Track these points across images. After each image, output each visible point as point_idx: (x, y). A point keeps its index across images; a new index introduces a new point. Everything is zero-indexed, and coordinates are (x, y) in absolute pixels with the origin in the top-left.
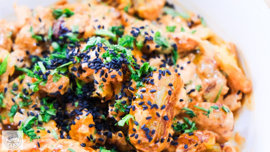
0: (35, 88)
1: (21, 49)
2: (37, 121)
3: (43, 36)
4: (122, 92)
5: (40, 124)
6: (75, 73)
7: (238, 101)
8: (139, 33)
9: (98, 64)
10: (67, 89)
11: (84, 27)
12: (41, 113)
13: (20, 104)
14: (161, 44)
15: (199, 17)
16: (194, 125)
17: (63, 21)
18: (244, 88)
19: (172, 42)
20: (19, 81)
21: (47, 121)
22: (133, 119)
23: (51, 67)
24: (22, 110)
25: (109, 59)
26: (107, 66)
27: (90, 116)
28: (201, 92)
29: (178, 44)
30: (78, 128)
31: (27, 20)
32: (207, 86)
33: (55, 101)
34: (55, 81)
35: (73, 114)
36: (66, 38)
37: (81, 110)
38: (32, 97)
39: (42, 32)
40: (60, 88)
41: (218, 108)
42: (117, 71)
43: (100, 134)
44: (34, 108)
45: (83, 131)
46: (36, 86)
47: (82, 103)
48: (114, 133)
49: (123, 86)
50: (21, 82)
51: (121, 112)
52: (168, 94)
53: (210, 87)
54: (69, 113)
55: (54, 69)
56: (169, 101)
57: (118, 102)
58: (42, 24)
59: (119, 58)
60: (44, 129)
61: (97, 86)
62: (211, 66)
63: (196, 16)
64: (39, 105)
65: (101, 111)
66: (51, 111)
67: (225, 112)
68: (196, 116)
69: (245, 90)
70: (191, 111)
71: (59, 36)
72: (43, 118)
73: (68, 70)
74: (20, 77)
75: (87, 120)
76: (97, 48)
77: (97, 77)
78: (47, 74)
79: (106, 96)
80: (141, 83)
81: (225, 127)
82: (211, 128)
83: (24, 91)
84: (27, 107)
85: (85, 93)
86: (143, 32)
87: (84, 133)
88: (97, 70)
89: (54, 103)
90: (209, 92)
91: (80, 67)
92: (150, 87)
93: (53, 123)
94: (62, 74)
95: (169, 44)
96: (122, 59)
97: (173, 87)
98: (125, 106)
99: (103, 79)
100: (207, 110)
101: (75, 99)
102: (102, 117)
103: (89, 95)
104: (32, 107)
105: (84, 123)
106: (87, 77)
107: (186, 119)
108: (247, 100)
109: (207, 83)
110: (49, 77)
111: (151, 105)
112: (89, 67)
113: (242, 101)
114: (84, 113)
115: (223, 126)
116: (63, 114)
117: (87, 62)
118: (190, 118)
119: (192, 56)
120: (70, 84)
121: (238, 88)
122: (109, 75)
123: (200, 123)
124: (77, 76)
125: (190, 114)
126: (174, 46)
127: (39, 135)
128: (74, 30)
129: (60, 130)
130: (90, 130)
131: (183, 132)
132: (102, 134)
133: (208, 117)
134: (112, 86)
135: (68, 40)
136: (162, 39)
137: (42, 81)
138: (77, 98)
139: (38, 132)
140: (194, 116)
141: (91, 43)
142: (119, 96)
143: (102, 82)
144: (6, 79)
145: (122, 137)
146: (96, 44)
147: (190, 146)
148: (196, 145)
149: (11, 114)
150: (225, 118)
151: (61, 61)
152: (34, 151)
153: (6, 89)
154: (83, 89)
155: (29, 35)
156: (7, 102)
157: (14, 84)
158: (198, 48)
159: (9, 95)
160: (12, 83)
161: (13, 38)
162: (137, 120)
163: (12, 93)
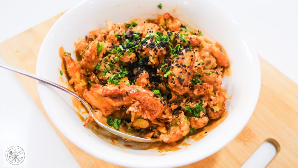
1: (109, 42)
2: (118, 77)
3: (121, 36)
4: (165, 61)
5: (120, 78)
6: (139, 52)
7: (221, 71)
8: (172, 33)
9: (152, 45)
10: (134, 60)
11: (142, 32)
12: (120, 73)
13: (109, 68)
14: (183, 40)
15: (198, 31)
16: (201, 81)
17: (131, 29)
18: (225, 64)
20: (108, 57)
21: (123, 77)
22: (172, 73)
24: (110, 72)
25: (158, 42)
26: (158, 46)
27: (147, 73)
28: (203, 65)
29: (191, 41)
30: (140, 80)
31: (113, 27)
32: (206, 62)
33: (127, 67)
34: (128, 55)
35: (138, 74)
36: (133, 36)
37: (143, 70)
38: (116, 65)
39: (121, 34)
40: (131, 59)
41: (214, 72)
42: (163, 48)
43: (152, 84)
45: (143, 81)
46: (118, 58)
47: (142, 68)
48: (160, 83)
49: (166, 57)
50: (109, 57)
52: (191, 60)
53: (208, 63)
54: (135, 73)
55: (127, 49)
56: (191, 64)
57: (163, 66)
58: (120, 30)
59: (164, 41)
60: (122, 81)
61: (151, 58)
62: (208, 53)
63: (197, 31)
64: (119, 69)
65: (152, 72)
66: (125, 72)
67: (218, 74)
68: (202, 76)
69: (226, 65)
71: (129, 36)
72: (121, 75)
73: (135, 50)
74: (109, 55)
75: (146, 75)
76: (151, 39)
77: (152, 53)
78: (124, 51)
79: (155, 63)
80: (176, 55)
82: (210, 83)
83: (111, 61)
84: (112, 70)
85: (143, 63)
86: (174, 33)
88: (152, 48)
89: (127, 68)
90: (207, 65)
91: (142, 49)
92: (181, 56)
93: (127, 78)
94: (132, 52)
95: (187, 40)
96: (166, 42)
97: (193, 57)
98: (167, 68)
99: (155, 53)
100: (208, 73)
101: (138, 66)
102: (153, 75)
103: (146, 64)
104: (115, 70)
105: (144, 77)
106: (145, 54)
107: (197, 78)
108: (226, 71)
109: (207, 61)
110: (125, 53)
111: (182, 65)
113: (223, 72)
114: (144, 71)
115: (217, 82)
116: (131, 74)
117: (146, 45)
118: (199, 78)
119: (197, 49)
120: (136, 58)
121: (222, 65)
122: (159, 50)
123: (205, 80)
125: (199, 75)
126: (189, 42)
127: (119, 83)
128: (137, 33)
129: (130, 82)
130: (147, 82)
131: (196, 84)
132: (153, 84)
133: (209, 77)
134: (159, 58)
135: (134, 38)
136: (183, 38)
137: (122, 55)
138: (140, 66)
139: (119, 82)
140: (201, 76)
141: (148, 36)
142: (163, 63)
143: (154, 55)
144: (101, 55)
145: (164, 85)
146: (150, 36)
147: (201, 90)
148: (204, 90)
149: (104, 74)
150: (218, 77)
151: (131, 46)
152: (117, 92)
153: (101, 61)
154: (143, 61)
155: (114, 35)
156: (102, 68)
157: (106, 58)
158: (200, 45)
159: (103, 64)
160: (104, 58)
161: (105, 37)
162: (175, 73)
163: (105, 63)
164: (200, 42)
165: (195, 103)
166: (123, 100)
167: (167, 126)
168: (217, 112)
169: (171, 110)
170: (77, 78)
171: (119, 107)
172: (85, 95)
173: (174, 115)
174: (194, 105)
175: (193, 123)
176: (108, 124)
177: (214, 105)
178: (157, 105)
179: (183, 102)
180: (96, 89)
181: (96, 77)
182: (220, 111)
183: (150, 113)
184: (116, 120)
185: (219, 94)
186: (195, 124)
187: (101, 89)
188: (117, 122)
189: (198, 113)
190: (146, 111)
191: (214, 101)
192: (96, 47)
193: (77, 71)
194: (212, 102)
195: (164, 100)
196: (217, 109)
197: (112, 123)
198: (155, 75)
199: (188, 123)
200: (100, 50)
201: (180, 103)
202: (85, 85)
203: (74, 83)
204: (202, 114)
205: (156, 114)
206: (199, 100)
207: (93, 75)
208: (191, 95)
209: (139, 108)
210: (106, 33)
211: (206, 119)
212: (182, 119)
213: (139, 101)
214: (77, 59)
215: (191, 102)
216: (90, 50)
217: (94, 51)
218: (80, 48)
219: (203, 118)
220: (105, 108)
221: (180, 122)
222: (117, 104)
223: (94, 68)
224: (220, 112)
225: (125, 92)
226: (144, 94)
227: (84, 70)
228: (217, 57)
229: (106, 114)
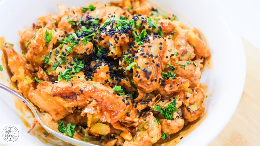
0: (70, 49)
1: (61, 30)
2: (71, 72)
3: (75, 22)
4: (128, 50)
5: (73, 73)
6: (97, 41)
7: (201, 63)
8: (138, 18)
9: (112, 32)
10: (91, 51)
11: (102, 17)
12: (74, 67)
13: (60, 62)
14: (152, 25)
15: (173, 15)
16: (175, 75)
17: (89, 13)
19: (159, 25)
20: (59, 48)
21: (78, 72)
22: (137, 65)
23: (81, 36)
24: (62, 66)
25: (120, 28)
26: (118, 32)
27: (107, 66)
28: (178, 56)
29: (163, 26)
30: (99, 75)
31: (66, 12)
32: (182, 52)
33: (83, 60)
34: (84, 45)
35: (95, 67)
36: (90, 23)
37: (101, 63)
38: (69, 57)
39: (75, 20)
40: (87, 49)
41: (190, 64)
42: (125, 34)
43: (113, 79)
44: (69, 64)
45: (102, 76)
46: (71, 48)
47: (101, 60)
48: (123, 79)
49: (129, 46)
50: (61, 48)
51: (128, 63)
52: (159, 49)
53: (183, 53)
54: (92, 67)
55: (82, 37)
56: (160, 54)
57: (126, 56)
58: (75, 15)
59: (126, 27)
60: (76, 77)
61: (111, 47)
62: (183, 41)
63: (172, 15)
64: (73, 62)
65: (114, 65)
66: (80, 65)
67: (195, 66)
68: (176, 69)
69: (206, 55)
70: (172, 66)
71: (86, 22)
72: (75, 70)
73: (92, 38)
74: (60, 45)
75: (104, 69)
76: (111, 24)
77: (112, 41)
78: (79, 40)
79: (117, 54)
80: (142, 42)
81: (195, 76)
82: (186, 77)
83: (63, 53)
84: (64, 63)
85: (103, 54)
86: (140, 17)
87: (103, 77)
88: (112, 35)
90: (183, 56)
91: (100, 37)
92: (147, 44)
93: (82, 73)
94: (88, 41)
95: (157, 26)
96: (128, 27)
97: (162, 45)
98: (131, 59)
99: (116, 41)
100: (183, 64)
101: (96, 58)
102: (115, 68)
103: (106, 55)
105: (103, 71)
106: (105, 43)
107: (169, 72)
108: (207, 62)
109: (182, 50)
110: (79, 42)
111: (148, 55)
112: (107, 35)
113: (203, 63)
114: (103, 64)
115: (194, 75)
116: (88, 68)
117: (105, 32)
118: (172, 71)
119: (171, 36)
120: (93, 48)
121: (201, 55)
122: (120, 38)
123: (179, 73)
124: (98, 42)
125: (172, 68)
126: (160, 28)
127: (72, 79)
128: (95, 18)
129: (87, 78)
130: (107, 76)
131: (168, 78)
133: (184, 69)
134: (121, 47)
135: (92, 24)
136: (152, 23)
137: (75, 44)
138: (98, 58)
139: (72, 77)
141: (108, 21)
142: (127, 53)
143: (115, 43)
144: (51, 46)
145: (128, 81)
146: (110, 21)
147: (174, 86)
148: (178, 85)
149: (54, 68)
150: (195, 70)
151: (88, 33)
152: (69, 89)
153: (51, 53)
154: (102, 51)
155: (67, 21)
156: (51, 61)
157: (57, 50)
158: (175, 31)
159: (53, 57)
160: (55, 50)
161: (56, 25)
162: (139, 65)
163: (55, 55)
164: (174, 28)
165: (167, 102)
166: (76, 100)
167: (133, 131)
168: (194, 112)
169: (138, 111)
170: (21, 74)
171: (73, 108)
172: (31, 95)
173: (141, 118)
174: (165, 104)
175: (165, 127)
176: (60, 131)
177: (191, 104)
178: (118, 104)
179: (152, 101)
180: (44, 87)
181: (45, 73)
182: (197, 110)
183: (110, 115)
184: (69, 125)
185: (198, 91)
186: (168, 128)
187: (50, 87)
188: (71, 127)
189: (170, 114)
190: (105, 113)
191: (191, 99)
192: (44, 36)
193: (20, 66)
194: (188, 101)
195: (127, 98)
196: (193, 108)
197: (64, 130)
198: (117, 68)
199: (158, 127)
200: (48, 39)
201: (148, 102)
202: (31, 83)
203: (17, 81)
204: (175, 115)
205: (117, 116)
206: (172, 99)
207: (41, 70)
208: (162, 93)
209: (97, 109)
210: (58, 19)
211: (181, 122)
212: (150, 121)
213: (96, 100)
214: (22, 51)
215: (162, 100)
216: (37, 40)
217: (41, 40)
218: (25, 38)
219: (177, 120)
220: (55, 110)
221: (148, 125)
222: (69, 104)
223: (42, 62)
224: (198, 112)
225: (79, 89)
226: (102, 91)
227: (30, 65)
228: (195, 46)
229: (56, 119)
